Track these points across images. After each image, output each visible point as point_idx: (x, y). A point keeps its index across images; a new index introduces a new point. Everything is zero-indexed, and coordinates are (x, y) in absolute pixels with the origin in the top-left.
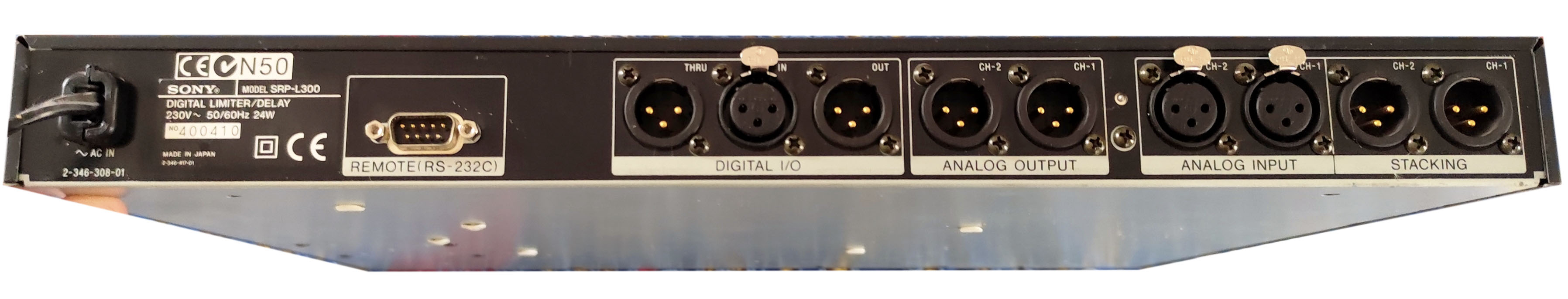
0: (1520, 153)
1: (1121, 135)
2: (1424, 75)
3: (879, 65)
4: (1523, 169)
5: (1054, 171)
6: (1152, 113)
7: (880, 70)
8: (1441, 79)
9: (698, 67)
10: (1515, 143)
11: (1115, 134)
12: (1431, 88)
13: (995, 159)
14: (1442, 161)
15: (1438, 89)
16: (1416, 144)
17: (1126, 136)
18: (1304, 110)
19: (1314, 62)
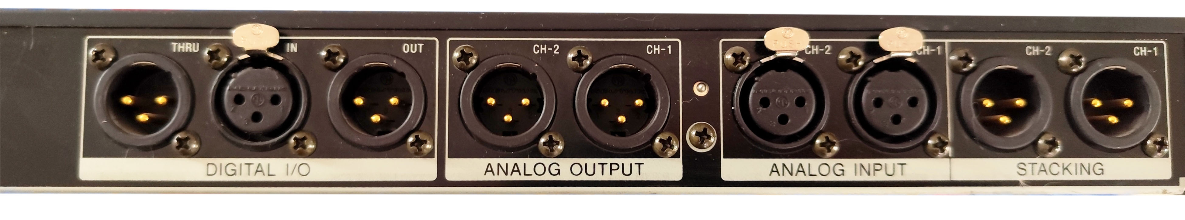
0: (1166, 156)
1: (697, 134)
2: (1061, 61)
3: (412, 45)
4: (1167, 174)
5: (617, 176)
6: (736, 107)
7: (412, 51)
8: (1082, 67)
9: (188, 47)
10: (1162, 144)
11: (690, 132)
12: (1068, 77)
13: (547, 161)
14: (1076, 164)
15: (1077, 79)
16: (1048, 147)
17: (703, 135)
18: (919, 104)
19: (934, 45)
